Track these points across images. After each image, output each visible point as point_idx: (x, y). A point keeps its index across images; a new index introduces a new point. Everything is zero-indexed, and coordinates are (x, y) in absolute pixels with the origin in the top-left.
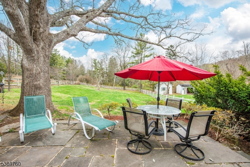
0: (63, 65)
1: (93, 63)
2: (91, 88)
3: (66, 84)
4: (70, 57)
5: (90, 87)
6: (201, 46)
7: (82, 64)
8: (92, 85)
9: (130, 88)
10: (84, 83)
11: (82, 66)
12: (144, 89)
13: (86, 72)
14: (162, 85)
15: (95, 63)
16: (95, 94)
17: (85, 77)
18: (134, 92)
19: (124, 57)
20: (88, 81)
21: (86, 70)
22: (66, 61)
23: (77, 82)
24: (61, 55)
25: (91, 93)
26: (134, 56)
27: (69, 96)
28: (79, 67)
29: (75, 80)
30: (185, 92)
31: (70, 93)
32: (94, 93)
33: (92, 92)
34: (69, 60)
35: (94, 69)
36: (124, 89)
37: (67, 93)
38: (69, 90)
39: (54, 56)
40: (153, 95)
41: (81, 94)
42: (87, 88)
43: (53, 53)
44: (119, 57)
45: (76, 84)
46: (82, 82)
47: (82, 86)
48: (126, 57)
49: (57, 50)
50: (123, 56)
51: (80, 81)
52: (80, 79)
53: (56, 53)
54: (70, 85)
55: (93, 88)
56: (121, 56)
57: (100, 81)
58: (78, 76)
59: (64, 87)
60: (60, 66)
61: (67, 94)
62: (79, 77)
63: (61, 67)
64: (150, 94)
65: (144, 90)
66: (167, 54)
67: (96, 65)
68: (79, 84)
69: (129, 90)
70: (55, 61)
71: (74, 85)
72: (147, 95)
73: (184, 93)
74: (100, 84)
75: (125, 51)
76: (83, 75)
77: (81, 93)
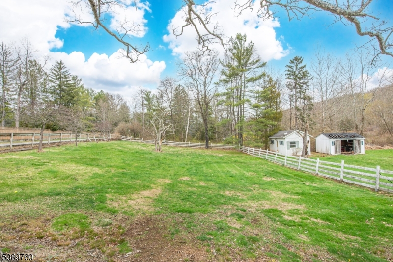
0: (88, 105)
1: (143, 99)
2: (143, 148)
3: (93, 140)
4: (102, 91)
5: (142, 144)
6: (360, 55)
7: (123, 102)
8: (144, 140)
9: (219, 145)
10: (128, 138)
11: (124, 107)
12: (248, 145)
13: (131, 117)
14: (289, 137)
15: (148, 99)
16: (154, 162)
17: (129, 125)
18: (227, 153)
19: (205, 84)
20: (135, 134)
21: (132, 113)
22: (95, 98)
23: (116, 135)
24: (85, 86)
25: (146, 158)
26: (225, 80)
27: (96, 170)
28: (118, 108)
29: (112, 131)
30: (337, 150)
31: (100, 163)
32: (151, 159)
33: (147, 156)
34: (100, 95)
35: (146, 111)
36: (207, 147)
37: (92, 162)
38: (97, 154)
39: (73, 89)
40: (276, 158)
41: (124, 165)
42: (135, 147)
43: (71, 83)
44: (196, 84)
45: (113, 139)
46: (126, 136)
47: (125, 143)
48: (208, 85)
49: (77, 77)
50: (202, 82)
51: (121, 134)
52: (121, 129)
53: (75, 84)
54: (102, 142)
55: (146, 146)
56: (198, 83)
57: (162, 132)
58: (116, 124)
59: (88, 148)
60: (84, 106)
61: (91, 165)
62: (118, 126)
63: (86, 108)
64: (267, 156)
65: (249, 149)
66: (290, 74)
67: (149, 103)
68: (120, 140)
69: (217, 149)
70: (73, 97)
71: (110, 143)
72: (260, 159)
73: (336, 152)
74: (161, 137)
75: (207, 73)
76: (126, 121)
77: (124, 162)
